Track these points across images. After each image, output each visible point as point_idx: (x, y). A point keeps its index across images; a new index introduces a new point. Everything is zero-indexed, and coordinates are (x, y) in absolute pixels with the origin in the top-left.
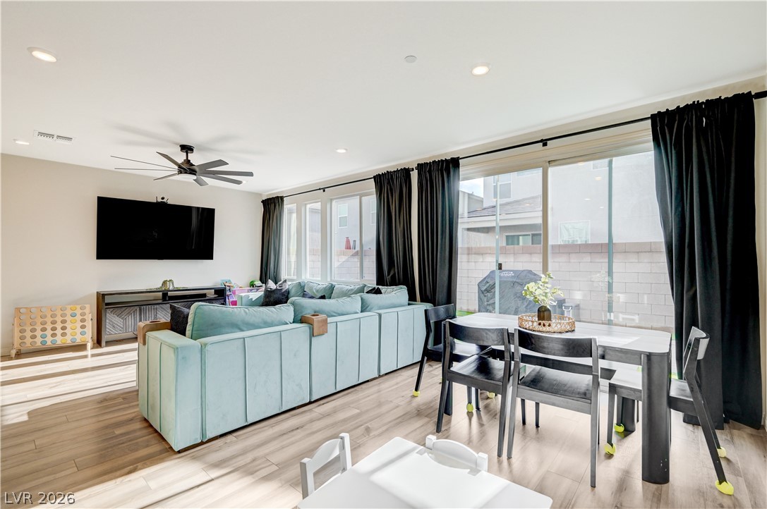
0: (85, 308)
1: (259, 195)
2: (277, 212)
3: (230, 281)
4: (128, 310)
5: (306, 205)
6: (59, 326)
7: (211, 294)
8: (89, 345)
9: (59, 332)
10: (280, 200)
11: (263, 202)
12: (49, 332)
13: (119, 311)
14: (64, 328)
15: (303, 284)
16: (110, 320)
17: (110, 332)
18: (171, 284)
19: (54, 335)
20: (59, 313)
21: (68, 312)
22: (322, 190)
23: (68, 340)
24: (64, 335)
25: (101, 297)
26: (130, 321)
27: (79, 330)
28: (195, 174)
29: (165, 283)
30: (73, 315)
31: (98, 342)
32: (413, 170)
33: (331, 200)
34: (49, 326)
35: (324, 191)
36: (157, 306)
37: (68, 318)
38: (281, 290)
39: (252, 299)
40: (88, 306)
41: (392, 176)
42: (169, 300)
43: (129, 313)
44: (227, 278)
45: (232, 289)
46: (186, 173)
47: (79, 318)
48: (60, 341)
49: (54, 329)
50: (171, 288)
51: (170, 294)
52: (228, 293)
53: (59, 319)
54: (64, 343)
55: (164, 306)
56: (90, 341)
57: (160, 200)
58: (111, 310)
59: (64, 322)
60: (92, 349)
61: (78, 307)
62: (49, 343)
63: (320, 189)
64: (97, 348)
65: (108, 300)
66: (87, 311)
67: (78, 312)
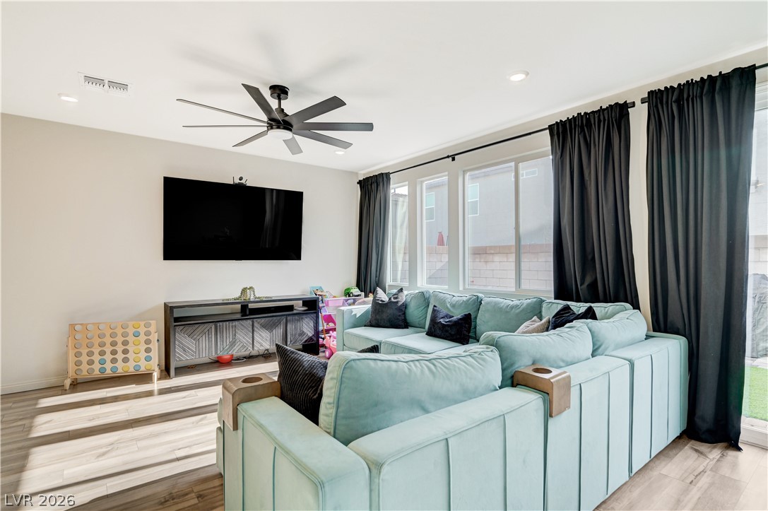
0: (150, 325)
1: (353, 174)
2: (380, 195)
3: (321, 287)
4: (202, 327)
5: (422, 182)
6: (120, 348)
7: (299, 306)
8: (156, 375)
9: (120, 356)
10: (385, 178)
11: (360, 183)
12: (108, 357)
13: (190, 329)
14: (125, 352)
15: (427, 296)
16: (179, 341)
17: (181, 356)
18: (252, 293)
19: (114, 361)
20: (119, 331)
21: (131, 331)
22: (451, 159)
23: (130, 368)
24: (126, 360)
25: (169, 309)
26: (204, 342)
27: (143, 355)
28: (291, 130)
29: (244, 290)
30: (136, 335)
31: (166, 371)
32: (633, 104)
33: (464, 172)
34: (108, 349)
35: (453, 159)
36: (237, 323)
37: (131, 338)
38: (397, 302)
39: (355, 315)
40: (153, 322)
41: (588, 120)
42: (250, 314)
43: (203, 333)
44: (316, 284)
45: (325, 299)
46: (278, 128)
47: (143, 338)
48: (121, 369)
49: (114, 352)
50: (252, 298)
51: (251, 306)
52: (321, 305)
53: (120, 339)
54: (127, 372)
55: (244, 323)
56: (157, 369)
57: (237, 181)
58: (182, 327)
59: (125, 343)
60: (159, 379)
61: (142, 324)
62: (109, 373)
63: (448, 157)
64: (165, 378)
65: (177, 314)
66: (153, 329)
67: (142, 330)
